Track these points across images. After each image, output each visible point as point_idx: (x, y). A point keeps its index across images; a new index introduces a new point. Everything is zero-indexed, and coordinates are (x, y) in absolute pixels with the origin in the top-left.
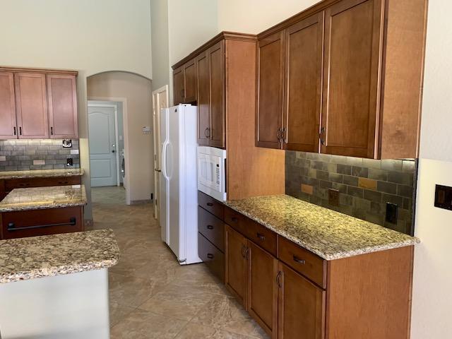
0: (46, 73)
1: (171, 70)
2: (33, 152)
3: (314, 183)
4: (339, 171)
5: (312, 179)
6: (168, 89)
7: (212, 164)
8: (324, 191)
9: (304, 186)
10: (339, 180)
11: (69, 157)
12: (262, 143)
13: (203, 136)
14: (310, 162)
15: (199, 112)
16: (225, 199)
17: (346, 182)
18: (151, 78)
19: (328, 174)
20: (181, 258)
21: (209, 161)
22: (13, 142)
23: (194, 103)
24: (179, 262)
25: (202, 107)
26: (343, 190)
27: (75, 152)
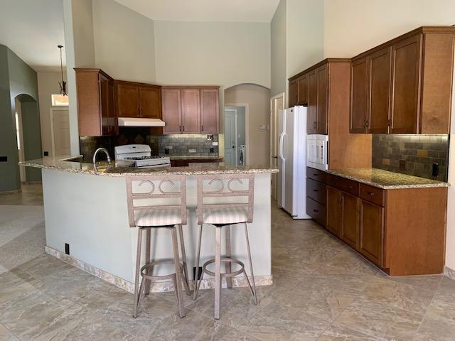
0: (200, 88)
1: (287, 82)
2: (189, 144)
3: (390, 157)
4: (406, 147)
5: (390, 155)
6: (285, 96)
7: (317, 147)
8: (397, 161)
9: (384, 160)
10: (405, 153)
11: (212, 147)
12: (354, 131)
13: (312, 128)
14: (388, 143)
15: (309, 111)
16: (327, 169)
17: (411, 154)
18: (270, 88)
19: (399, 149)
20: (294, 214)
21: (315, 145)
22: (176, 136)
23: (305, 105)
24: (292, 217)
25: (311, 108)
26: (408, 160)
27: (215, 144)
